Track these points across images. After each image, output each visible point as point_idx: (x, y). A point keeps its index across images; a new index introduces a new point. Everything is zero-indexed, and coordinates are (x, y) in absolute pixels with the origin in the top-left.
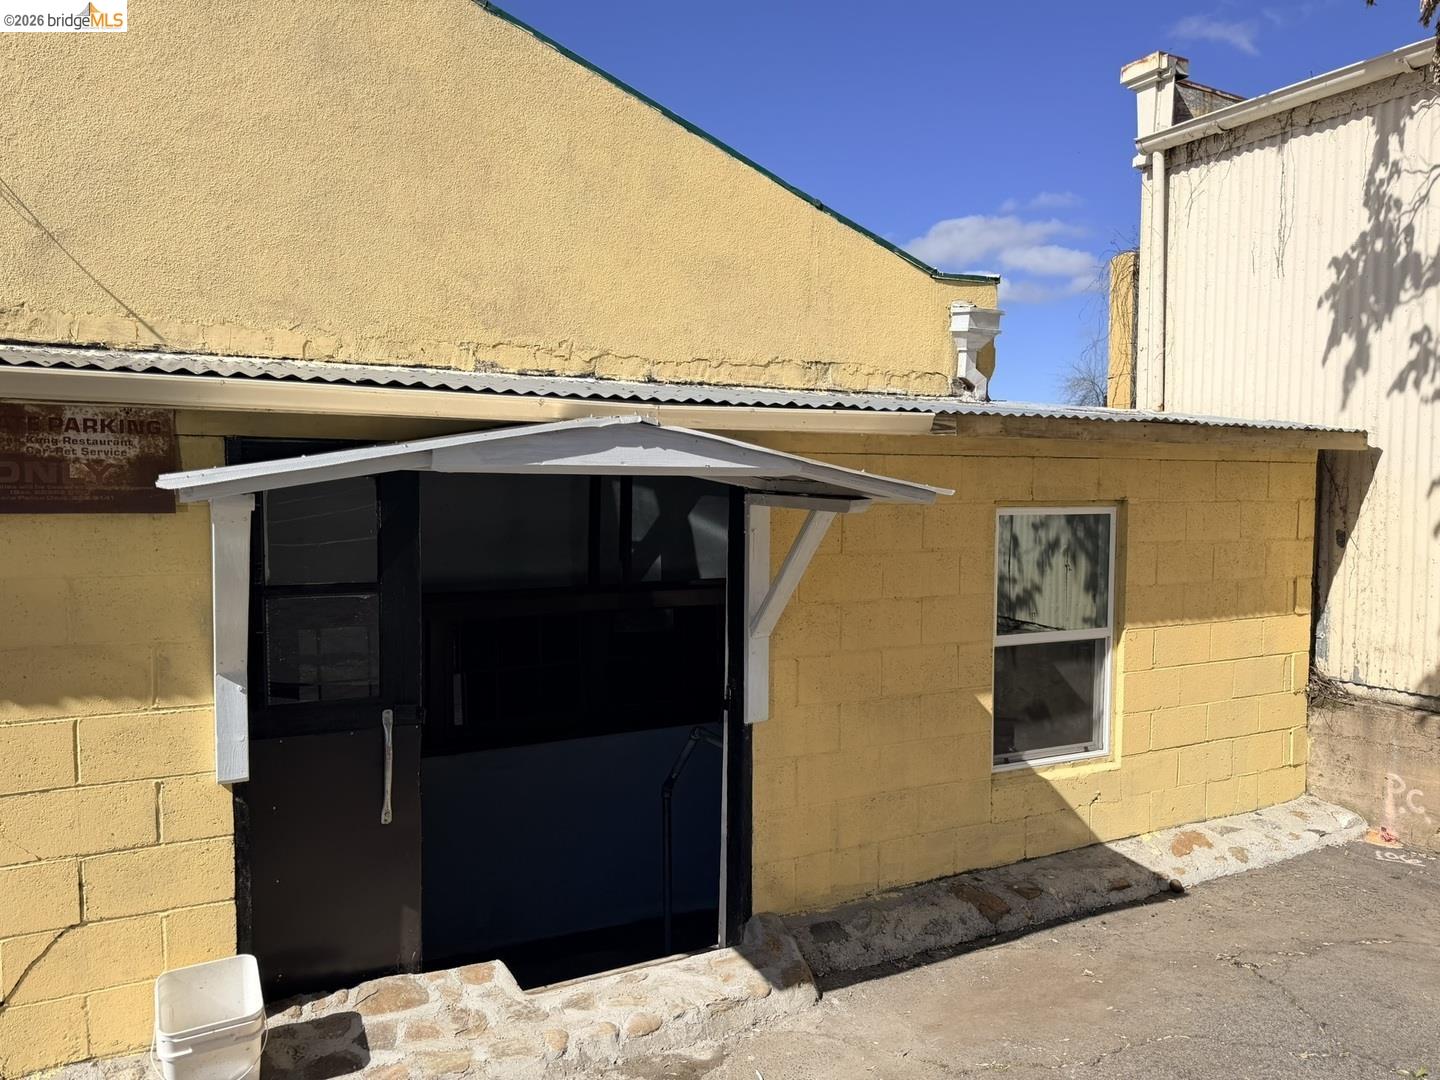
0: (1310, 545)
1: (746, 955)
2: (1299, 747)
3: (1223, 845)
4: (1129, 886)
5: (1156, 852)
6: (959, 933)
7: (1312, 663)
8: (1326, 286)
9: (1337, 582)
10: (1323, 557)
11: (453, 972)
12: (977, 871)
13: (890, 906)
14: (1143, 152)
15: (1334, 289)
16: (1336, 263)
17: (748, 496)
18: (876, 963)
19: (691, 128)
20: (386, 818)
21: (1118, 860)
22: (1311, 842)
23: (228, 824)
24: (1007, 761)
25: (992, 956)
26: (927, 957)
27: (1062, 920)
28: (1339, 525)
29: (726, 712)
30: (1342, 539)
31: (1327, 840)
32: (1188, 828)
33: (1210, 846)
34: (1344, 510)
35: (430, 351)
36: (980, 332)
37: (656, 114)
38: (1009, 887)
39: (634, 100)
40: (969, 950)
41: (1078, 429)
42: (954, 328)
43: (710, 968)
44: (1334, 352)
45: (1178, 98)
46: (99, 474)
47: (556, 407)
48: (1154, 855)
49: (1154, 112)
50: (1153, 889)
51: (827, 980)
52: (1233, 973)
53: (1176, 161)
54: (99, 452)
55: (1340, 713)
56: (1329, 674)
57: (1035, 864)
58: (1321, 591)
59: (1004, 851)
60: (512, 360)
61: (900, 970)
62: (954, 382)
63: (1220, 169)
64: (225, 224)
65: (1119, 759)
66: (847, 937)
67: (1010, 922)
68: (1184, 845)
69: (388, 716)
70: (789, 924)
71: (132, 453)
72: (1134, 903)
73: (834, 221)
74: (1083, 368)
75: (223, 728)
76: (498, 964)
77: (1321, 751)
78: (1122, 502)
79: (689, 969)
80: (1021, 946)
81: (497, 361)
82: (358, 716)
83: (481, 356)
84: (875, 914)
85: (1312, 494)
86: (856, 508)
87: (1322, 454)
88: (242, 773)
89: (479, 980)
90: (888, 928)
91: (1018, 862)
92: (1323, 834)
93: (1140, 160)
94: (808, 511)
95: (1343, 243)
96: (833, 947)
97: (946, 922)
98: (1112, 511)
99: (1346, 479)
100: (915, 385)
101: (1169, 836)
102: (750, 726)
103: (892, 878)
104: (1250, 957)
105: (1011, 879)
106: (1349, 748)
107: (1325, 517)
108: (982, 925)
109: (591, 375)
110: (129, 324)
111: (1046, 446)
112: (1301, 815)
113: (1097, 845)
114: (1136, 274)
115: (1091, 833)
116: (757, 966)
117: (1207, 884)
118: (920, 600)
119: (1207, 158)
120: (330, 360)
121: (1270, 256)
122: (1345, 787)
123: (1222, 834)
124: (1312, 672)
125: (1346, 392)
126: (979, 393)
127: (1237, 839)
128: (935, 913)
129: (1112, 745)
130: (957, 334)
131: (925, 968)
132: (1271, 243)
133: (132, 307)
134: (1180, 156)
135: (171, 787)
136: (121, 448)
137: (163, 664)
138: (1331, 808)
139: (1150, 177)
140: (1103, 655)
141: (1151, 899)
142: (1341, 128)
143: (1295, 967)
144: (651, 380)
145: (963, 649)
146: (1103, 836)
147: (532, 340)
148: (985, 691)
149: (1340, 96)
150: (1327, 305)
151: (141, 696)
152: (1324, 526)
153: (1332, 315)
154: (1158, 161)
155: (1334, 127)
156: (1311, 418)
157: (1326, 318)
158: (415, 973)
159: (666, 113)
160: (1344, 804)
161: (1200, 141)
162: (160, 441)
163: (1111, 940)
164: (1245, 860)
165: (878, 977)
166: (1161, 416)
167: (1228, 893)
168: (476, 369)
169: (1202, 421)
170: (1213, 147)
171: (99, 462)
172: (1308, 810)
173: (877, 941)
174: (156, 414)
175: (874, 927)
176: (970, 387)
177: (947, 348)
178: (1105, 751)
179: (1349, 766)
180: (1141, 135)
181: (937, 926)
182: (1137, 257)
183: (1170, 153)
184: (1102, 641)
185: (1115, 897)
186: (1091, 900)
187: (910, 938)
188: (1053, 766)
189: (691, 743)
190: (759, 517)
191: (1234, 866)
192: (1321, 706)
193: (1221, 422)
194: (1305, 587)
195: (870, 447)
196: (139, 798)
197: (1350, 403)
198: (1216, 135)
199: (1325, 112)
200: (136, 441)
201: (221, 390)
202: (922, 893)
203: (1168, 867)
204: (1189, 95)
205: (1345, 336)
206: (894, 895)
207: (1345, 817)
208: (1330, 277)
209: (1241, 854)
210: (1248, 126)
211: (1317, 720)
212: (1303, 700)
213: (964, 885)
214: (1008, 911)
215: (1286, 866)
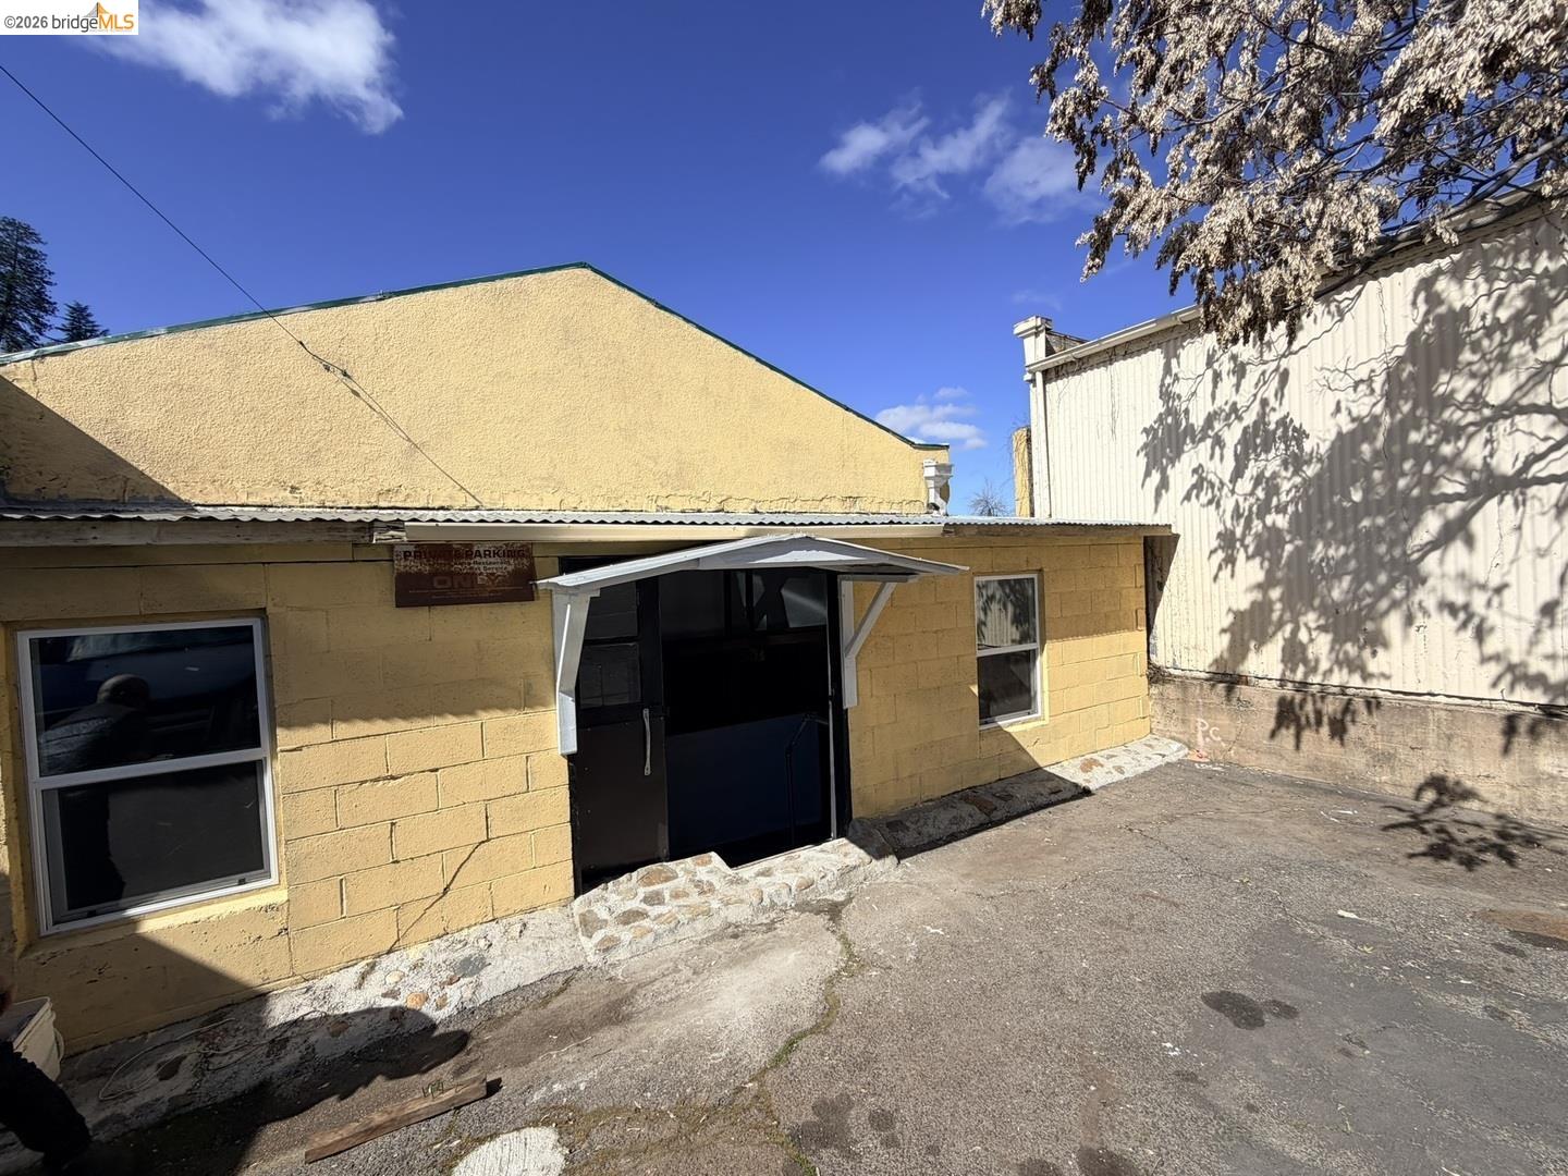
0: (1143, 590)
1: (853, 841)
2: (1145, 706)
3: (1109, 765)
4: (1060, 791)
5: (1072, 771)
6: (969, 824)
7: (1149, 658)
8: (1141, 444)
9: (1159, 610)
10: (1150, 597)
11: (689, 860)
12: (975, 787)
13: (929, 810)
14: (1030, 372)
15: (1145, 446)
16: (1146, 431)
17: (840, 576)
18: (926, 842)
19: (772, 368)
20: (647, 772)
21: (1052, 777)
22: (1158, 761)
23: (565, 778)
24: (986, 723)
25: (991, 834)
26: (953, 837)
27: (1026, 813)
28: (1158, 579)
29: (830, 703)
30: (1161, 586)
31: (1167, 759)
32: (1088, 757)
33: (1102, 766)
34: (1161, 570)
35: (631, 501)
36: (941, 476)
37: (753, 360)
38: (994, 795)
39: (740, 353)
40: (976, 832)
41: (1017, 530)
42: (926, 475)
43: (835, 850)
44: (1148, 480)
45: (1047, 341)
46: (493, 581)
47: (742, 531)
48: (1071, 773)
49: (1034, 350)
50: (1074, 791)
51: (902, 853)
52: (1129, 835)
53: (1049, 377)
54: (493, 569)
55: (1168, 686)
56: (1158, 664)
57: (1006, 782)
58: (1151, 616)
59: (988, 776)
60: (677, 504)
61: (941, 846)
62: (928, 505)
63: (1074, 380)
64: (514, 435)
65: (1047, 718)
66: (908, 828)
67: (997, 815)
68: (1088, 766)
69: (646, 712)
70: (875, 823)
71: (510, 568)
72: (1064, 801)
73: (855, 416)
74: (981, 494)
75: (563, 723)
76: (713, 854)
77: (1158, 708)
78: (1040, 571)
79: (822, 851)
80: (1006, 828)
81: (669, 505)
82: (630, 713)
83: (659, 503)
84: (922, 815)
85: (1142, 562)
86: (912, 580)
87: (1146, 538)
88: (573, 748)
89: (704, 864)
90: (930, 822)
91: (997, 781)
92: (1164, 756)
93: (1028, 376)
94: (880, 583)
95: (1149, 420)
96: (901, 834)
97: (961, 817)
98: (1035, 576)
99: (1160, 552)
100: (906, 509)
101: (1078, 761)
102: (847, 710)
103: (927, 795)
104: (1137, 826)
105: (994, 791)
106: (1174, 706)
107: (1150, 574)
108: (981, 817)
109: (722, 510)
110: (462, 494)
111: (999, 541)
112: (1150, 746)
113: (1039, 768)
114: (1029, 440)
115: (1036, 763)
116: (861, 847)
117: (1103, 787)
118: (936, 632)
119: (1068, 374)
120: (575, 510)
121: (1107, 428)
122: (1173, 729)
123: (1108, 758)
124: (1149, 663)
125: (1157, 503)
126: (942, 511)
127: (1117, 762)
128: (955, 812)
129: (1043, 710)
130: (928, 478)
131: (954, 843)
132: (1107, 421)
133: (463, 485)
134: (1051, 374)
135: (534, 758)
136: (504, 566)
137: (528, 687)
138: (1166, 741)
139: (1035, 386)
140: (1035, 659)
141: (1074, 798)
142: (1143, 356)
143: (1163, 830)
144: (756, 512)
145: (961, 659)
146: (1041, 764)
147: (687, 492)
148: (973, 684)
149: (1142, 339)
150: (1142, 454)
151: (518, 708)
152: (1150, 580)
153: (1146, 460)
154: (1039, 377)
155: (1139, 355)
156: (1138, 518)
157: (1142, 461)
158: (667, 861)
159: (758, 360)
160: (1173, 738)
161: (1062, 365)
162: (525, 561)
163: (1056, 822)
164: (1122, 773)
165: (930, 849)
166: (1050, 521)
167: (1116, 792)
168: (657, 511)
169: (1083, 523)
170: (1070, 369)
171: (493, 574)
172: (1154, 743)
173: (924, 830)
174: (523, 546)
175: (922, 821)
176: (937, 508)
177: (923, 486)
178: (1039, 714)
179: (1175, 716)
180: (1027, 364)
181: (955, 820)
182: (1029, 431)
183: (1045, 373)
184: (1034, 650)
185: (1054, 798)
186: (1040, 800)
187: (942, 827)
188: (1011, 725)
189: (804, 723)
190: (846, 587)
191: (1117, 777)
192: (1156, 682)
193: (1094, 523)
194: (1142, 614)
195: (904, 544)
196: (518, 765)
197: (1159, 509)
198: (1072, 362)
199: (1134, 348)
200: (512, 561)
201: (568, 531)
202: (946, 801)
203: (1080, 779)
204: (1053, 339)
205: (1154, 472)
206: (930, 804)
207: (1175, 746)
208: (1143, 439)
209: (1120, 770)
210: (1090, 356)
211: (1154, 691)
212: (1145, 679)
213: (969, 796)
214: (996, 809)
215: (1145, 775)
